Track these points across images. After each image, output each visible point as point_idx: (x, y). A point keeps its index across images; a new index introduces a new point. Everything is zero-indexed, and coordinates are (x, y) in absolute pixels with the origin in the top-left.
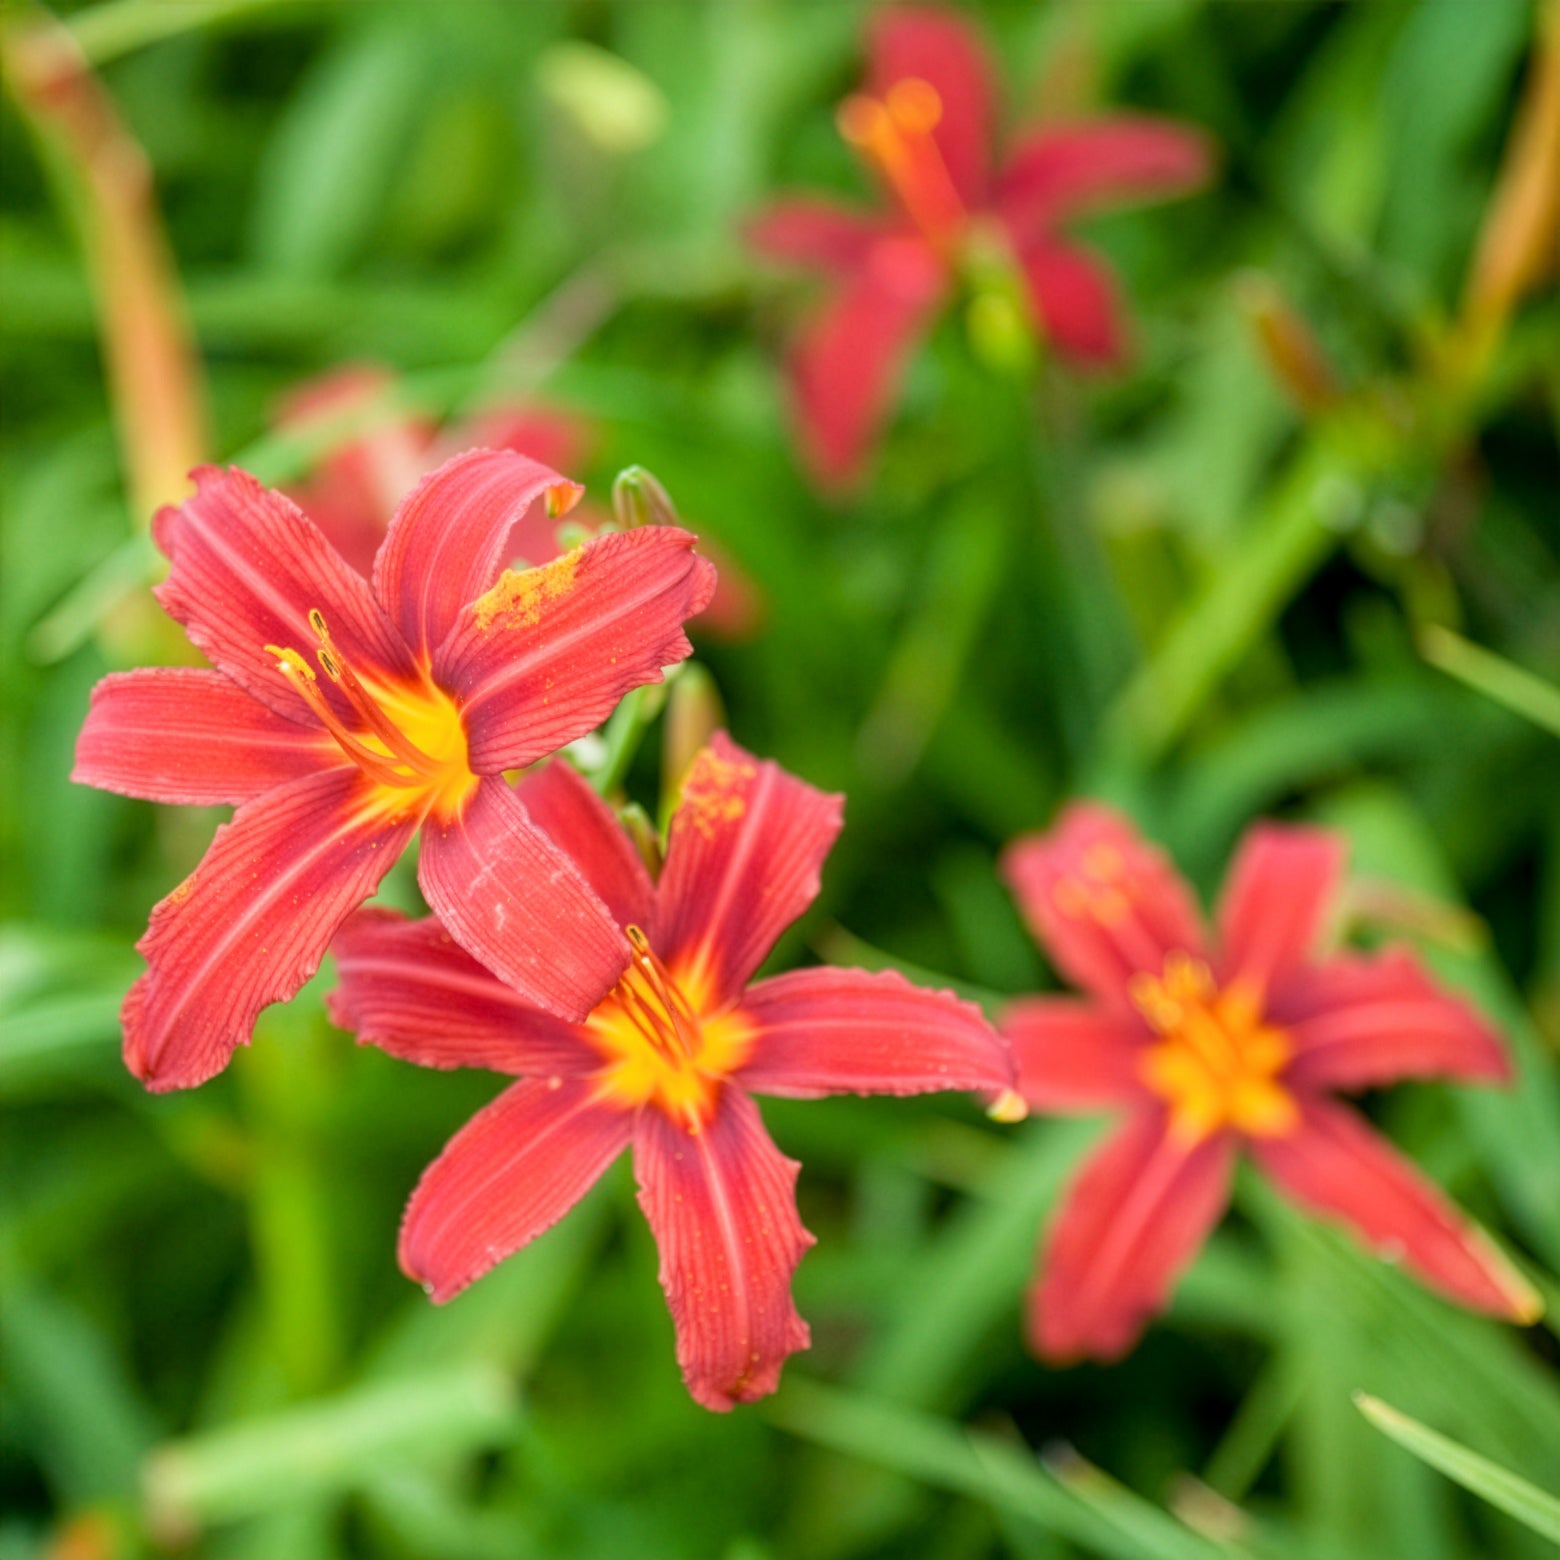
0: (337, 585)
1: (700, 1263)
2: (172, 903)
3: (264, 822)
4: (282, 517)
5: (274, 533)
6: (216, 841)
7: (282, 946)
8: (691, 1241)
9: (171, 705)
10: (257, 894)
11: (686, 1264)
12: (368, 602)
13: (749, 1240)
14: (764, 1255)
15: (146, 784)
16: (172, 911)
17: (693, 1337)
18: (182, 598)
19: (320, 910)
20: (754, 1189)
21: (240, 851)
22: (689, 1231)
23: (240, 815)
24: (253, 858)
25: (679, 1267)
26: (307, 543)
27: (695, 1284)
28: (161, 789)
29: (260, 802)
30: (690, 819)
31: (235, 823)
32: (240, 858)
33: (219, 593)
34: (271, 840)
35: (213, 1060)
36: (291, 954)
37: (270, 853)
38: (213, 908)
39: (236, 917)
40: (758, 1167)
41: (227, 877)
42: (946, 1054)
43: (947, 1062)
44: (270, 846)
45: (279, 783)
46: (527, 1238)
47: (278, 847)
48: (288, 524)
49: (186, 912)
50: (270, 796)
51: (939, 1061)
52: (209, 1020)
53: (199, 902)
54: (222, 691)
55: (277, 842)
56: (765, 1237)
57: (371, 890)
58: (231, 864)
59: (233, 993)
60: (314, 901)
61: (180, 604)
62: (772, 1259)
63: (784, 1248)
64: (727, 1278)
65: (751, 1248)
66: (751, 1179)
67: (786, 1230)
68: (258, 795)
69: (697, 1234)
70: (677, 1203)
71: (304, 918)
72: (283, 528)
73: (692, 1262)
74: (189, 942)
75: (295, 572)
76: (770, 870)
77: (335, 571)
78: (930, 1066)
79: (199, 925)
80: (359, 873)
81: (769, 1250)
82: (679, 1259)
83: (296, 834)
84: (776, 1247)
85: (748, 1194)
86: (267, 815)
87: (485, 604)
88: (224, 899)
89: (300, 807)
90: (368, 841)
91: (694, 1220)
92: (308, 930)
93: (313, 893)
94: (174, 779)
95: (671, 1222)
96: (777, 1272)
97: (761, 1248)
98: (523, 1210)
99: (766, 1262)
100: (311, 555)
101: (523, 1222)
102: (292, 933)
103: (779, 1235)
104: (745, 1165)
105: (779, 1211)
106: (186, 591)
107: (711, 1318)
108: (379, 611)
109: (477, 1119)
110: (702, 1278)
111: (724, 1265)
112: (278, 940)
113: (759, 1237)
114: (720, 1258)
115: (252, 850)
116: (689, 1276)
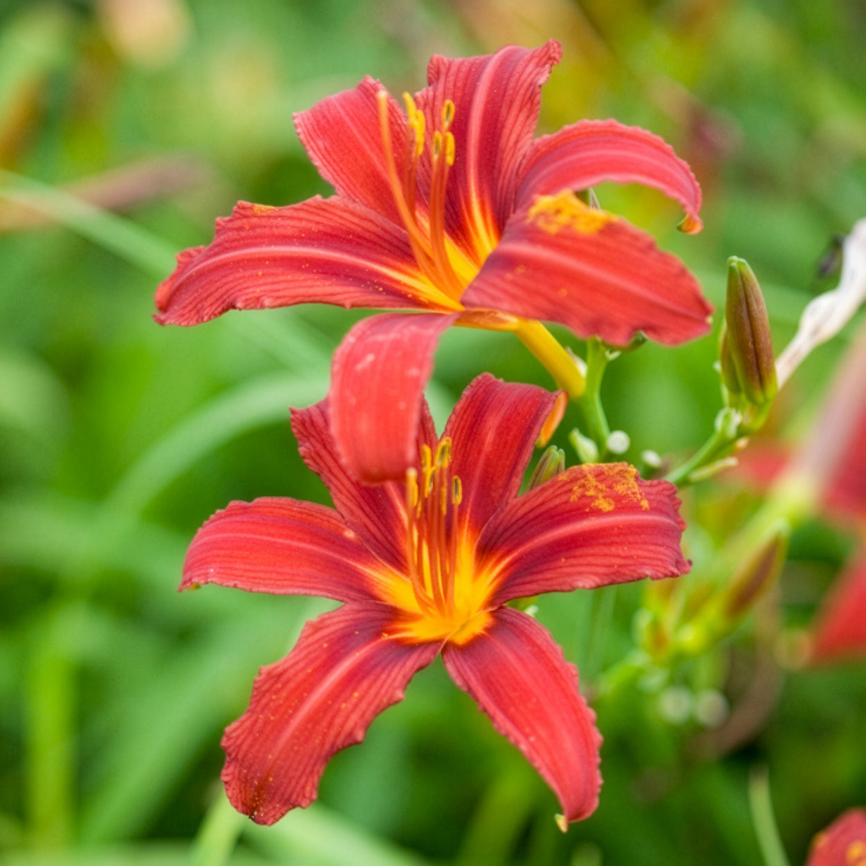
0: (513, 137)
1: (292, 685)
2: (251, 208)
3: (341, 217)
4: (533, 79)
5: (520, 83)
6: (309, 201)
7: (270, 280)
8: (304, 669)
9: (370, 113)
10: (293, 244)
11: (284, 678)
12: (515, 162)
13: (330, 702)
14: (328, 718)
15: (312, 138)
16: (248, 213)
17: (248, 724)
18: (443, 70)
19: (309, 283)
20: (365, 684)
21: (311, 217)
22: (307, 665)
23: (333, 199)
24: (314, 228)
25: (280, 675)
26: (526, 103)
27: (277, 692)
28: (315, 148)
29: (351, 206)
30: (574, 480)
31: (327, 201)
32: (308, 220)
33: (459, 84)
34: (332, 228)
35: (187, 316)
36: (268, 288)
37: (326, 234)
38: (267, 231)
39: (270, 244)
40: (383, 677)
41: (292, 223)
42: (542, 733)
43: (539, 738)
44: (329, 231)
45: (375, 209)
46: (232, 583)
47: (332, 236)
48: (530, 85)
49: (255, 220)
50: (360, 208)
51: (534, 732)
52: (202, 287)
53: (264, 222)
54: (398, 129)
55: (334, 233)
56: (339, 710)
57: (348, 303)
58: (300, 219)
59: (225, 280)
60: (311, 276)
61: (438, 73)
62: (330, 725)
63: (342, 726)
64: (296, 709)
65: (325, 708)
66: (371, 677)
67: (354, 717)
68: (354, 201)
69: (309, 671)
70: (321, 646)
71: (296, 278)
72: (525, 85)
73: (288, 681)
74: (237, 237)
75: (504, 110)
76: (579, 552)
77: (521, 131)
78: (528, 730)
79: (251, 233)
80: (351, 289)
81: (334, 717)
82: (285, 671)
83: (350, 241)
84: (338, 721)
85: (360, 682)
86: (346, 215)
87: (544, 202)
88: (276, 231)
89: (368, 231)
90: (380, 284)
91: (318, 662)
92: (291, 285)
93: (318, 272)
94: (326, 149)
95: (305, 652)
96: (325, 735)
97: (330, 714)
98: (247, 567)
99: (324, 724)
100: (520, 111)
101: (240, 573)
102: (282, 278)
103: (347, 718)
104: (379, 669)
105: (363, 705)
106: (449, 69)
107: (266, 722)
108: (515, 171)
109: (284, 500)
110: (284, 694)
111: (302, 700)
112: (273, 274)
113: (336, 706)
114: (305, 694)
115: (318, 223)
116: (279, 686)
